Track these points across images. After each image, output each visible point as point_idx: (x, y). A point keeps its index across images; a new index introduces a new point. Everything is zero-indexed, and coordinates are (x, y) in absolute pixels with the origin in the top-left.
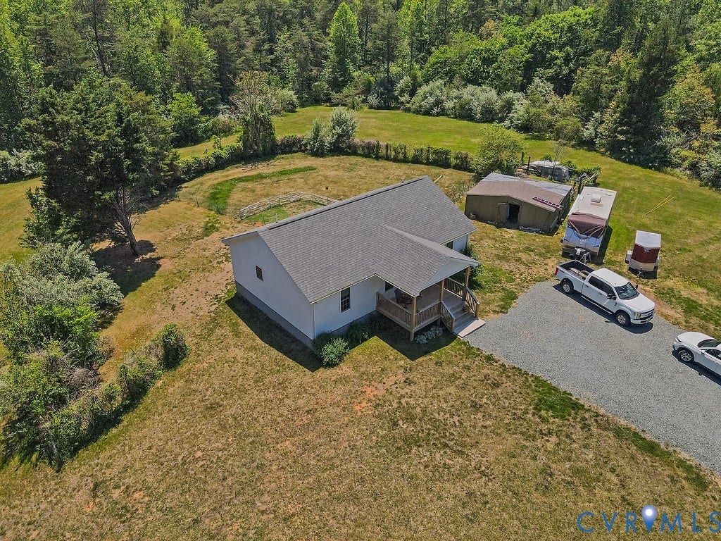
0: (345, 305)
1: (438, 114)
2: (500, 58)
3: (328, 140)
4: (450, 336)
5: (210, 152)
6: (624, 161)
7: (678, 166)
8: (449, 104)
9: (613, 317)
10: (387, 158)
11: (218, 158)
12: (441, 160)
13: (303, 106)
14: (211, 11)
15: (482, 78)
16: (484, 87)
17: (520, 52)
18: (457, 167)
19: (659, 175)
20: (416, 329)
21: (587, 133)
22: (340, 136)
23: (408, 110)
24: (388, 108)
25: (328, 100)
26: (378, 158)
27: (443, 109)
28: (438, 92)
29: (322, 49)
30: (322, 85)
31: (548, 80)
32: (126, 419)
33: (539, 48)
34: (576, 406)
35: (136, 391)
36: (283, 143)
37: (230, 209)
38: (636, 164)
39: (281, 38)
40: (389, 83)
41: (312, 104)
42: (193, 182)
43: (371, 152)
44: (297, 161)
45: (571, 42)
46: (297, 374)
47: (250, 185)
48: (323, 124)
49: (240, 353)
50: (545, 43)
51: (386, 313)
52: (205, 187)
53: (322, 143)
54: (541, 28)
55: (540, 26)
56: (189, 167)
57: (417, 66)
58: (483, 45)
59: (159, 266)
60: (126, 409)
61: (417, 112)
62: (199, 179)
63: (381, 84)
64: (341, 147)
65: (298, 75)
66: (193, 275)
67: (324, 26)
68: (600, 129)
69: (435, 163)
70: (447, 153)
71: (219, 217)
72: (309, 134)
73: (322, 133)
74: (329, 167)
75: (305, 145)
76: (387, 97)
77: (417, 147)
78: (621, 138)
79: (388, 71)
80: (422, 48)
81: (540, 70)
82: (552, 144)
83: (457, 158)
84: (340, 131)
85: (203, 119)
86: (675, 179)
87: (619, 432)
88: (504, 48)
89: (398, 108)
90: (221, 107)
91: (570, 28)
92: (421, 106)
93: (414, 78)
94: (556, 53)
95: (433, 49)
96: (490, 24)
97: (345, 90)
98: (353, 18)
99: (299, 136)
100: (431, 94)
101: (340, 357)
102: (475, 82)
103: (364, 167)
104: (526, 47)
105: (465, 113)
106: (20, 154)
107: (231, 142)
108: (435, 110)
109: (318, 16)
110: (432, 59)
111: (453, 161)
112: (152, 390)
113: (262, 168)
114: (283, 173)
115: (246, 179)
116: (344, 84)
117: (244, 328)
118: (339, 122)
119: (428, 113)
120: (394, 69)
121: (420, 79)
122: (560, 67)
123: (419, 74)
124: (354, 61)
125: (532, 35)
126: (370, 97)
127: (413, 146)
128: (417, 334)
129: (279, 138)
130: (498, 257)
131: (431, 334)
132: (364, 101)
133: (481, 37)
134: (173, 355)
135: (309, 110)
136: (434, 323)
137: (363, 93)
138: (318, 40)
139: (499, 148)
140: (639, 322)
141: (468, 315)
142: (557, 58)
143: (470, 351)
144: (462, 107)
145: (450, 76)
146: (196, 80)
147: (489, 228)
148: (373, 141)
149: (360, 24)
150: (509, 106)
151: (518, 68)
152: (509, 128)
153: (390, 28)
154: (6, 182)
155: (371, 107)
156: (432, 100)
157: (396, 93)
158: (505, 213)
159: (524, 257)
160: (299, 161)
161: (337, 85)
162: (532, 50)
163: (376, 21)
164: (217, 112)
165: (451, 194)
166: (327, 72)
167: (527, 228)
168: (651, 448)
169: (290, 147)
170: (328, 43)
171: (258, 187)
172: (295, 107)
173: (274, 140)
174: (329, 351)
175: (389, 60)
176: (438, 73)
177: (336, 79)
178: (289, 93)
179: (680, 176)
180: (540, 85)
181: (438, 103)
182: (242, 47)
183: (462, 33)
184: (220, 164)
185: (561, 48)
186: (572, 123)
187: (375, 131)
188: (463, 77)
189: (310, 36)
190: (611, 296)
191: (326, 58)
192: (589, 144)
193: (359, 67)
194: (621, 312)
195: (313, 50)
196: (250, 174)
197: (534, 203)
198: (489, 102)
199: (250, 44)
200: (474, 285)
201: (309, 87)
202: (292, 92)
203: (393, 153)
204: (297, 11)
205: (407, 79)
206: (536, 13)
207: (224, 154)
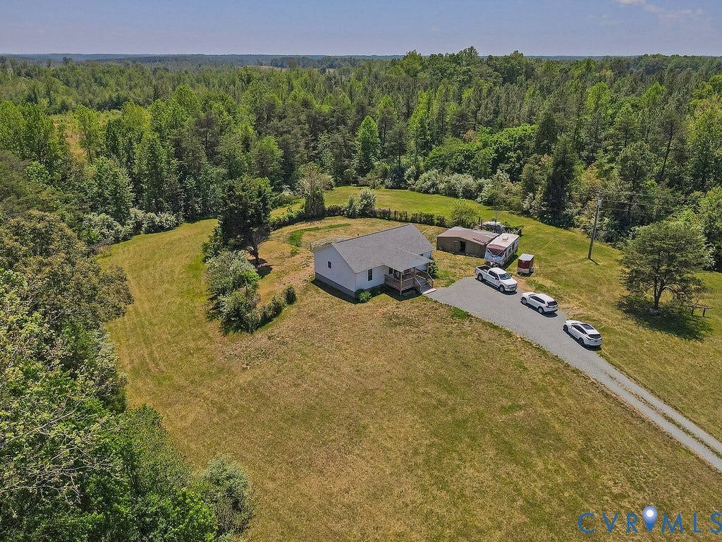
0: (370, 278)
1: (434, 193)
2: (476, 156)
3: (358, 208)
4: (419, 294)
5: (286, 214)
6: (545, 223)
7: (578, 227)
8: (441, 186)
9: (498, 289)
10: (395, 220)
11: (290, 218)
12: (429, 221)
13: (337, 186)
14: (279, 124)
15: (465, 169)
16: (465, 175)
17: (490, 153)
18: (438, 225)
19: (565, 232)
20: (402, 289)
21: (526, 205)
22: (366, 206)
23: (413, 190)
24: (400, 188)
25: (356, 182)
26: (389, 219)
27: (437, 189)
28: (434, 178)
29: (352, 146)
30: (352, 171)
31: (506, 171)
32: (275, 320)
33: (501, 151)
34: (469, 316)
35: (277, 310)
36: (329, 210)
37: (303, 244)
38: (553, 225)
39: (322, 138)
40: (400, 171)
41: (344, 185)
42: (276, 231)
43: (385, 215)
44: (339, 221)
45: (521, 148)
46: (348, 306)
47: (312, 233)
48: (355, 199)
49: (321, 299)
50: (504, 147)
51: (390, 284)
52: (285, 233)
53: (354, 210)
54: (503, 137)
55: (502, 136)
56: (274, 223)
57: (420, 158)
58: (465, 146)
59: (271, 269)
60: (275, 316)
61: (419, 191)
62: (280, 230)
63: (395, 171)
64: (367, 212)
65: (334, 164)
66: (291, 272)
67: (353, 130)
68: (533, 204)
69: (425, 223)
70: (432, 216)
71: (298, 248)
72: (346, 204)
73: (354, 204)
74: (358, 224)
75: (343, 211)
76: (398, 181)
77: (413, 213)
78: (544, 209)
79: (399, 162)
80: (425, 147)
81: (501, 165)
82: (505, 213)
83: (438, 220)
84: (365, 203)
85: (274, 194)
86: (574, 234)
87: (484, 323)
88: (479, 149)
89: (406, 188)
90: (284, 186)
91: (520, 139)
92: (422, 187)
93: (418, 167)
94: (511, 154)
95: (434, 146)
96: (471, 132)
97: (368, 175)
98: (375, 125)
99: (339, 205)
100: (429, 179)
101: (368, 299)
102: (460, 172)
103: (381, 224)
104: (493, 149)
105: (452, 193)
106: (162, 215)
107: (297, 208)
108: (432, 190)
109: (350, 123)
110: (431, 155)
111: (436, 221)
112: (283, 311)
113: (317, 224)
114: (331, 227)
115: (310, 230)
116: (368, 171)
117: (321, 290)
118: (365, 197)
119: (426, 192)
120: (404, 160)
121: (422, 168)
122: (514, 163)
123: (422, 164)
124: (375, 154)
125: (497, 141)
126: (386, 180)
127: (411, 212)
128: (403, 292)
129: (327, 206)
130: (451, 267)
131: (410, 292)
132: (382, 183)
133: (464, 141)
134: (291, 298)
135: (342, 190)
136: (412, 289)
137: (381, 177)
138: (349, 140)
139: (461, 213)
140: (508, 290)
141: (428, 287)
142: (513, 157)
143: (427, 299)
144: (450, 188)
145: (443, 165)
146: (270, 169)
147: (449, 255)
148: (387, 209)
149: (380, 128)
150: (480, 188)
151: (489, 163)
152: (480, 203)
153: (401, 134)
154: (153, 233)
155: (387, 187)
156: (429, 183)
157: (405, 178)
158: (458, 247)
159: (464, 267)
160: (339, 220)
161: (362, 171)
162: (497, 151)
163: (391, 129)
164: (281, 190)
165: (430, 239)
166: (355, 162)
167: (470, 254)
168: (496, 327)
169: (334, 212)
170: (357, 142)
171: (318, 234)
172: (332, 187)
173: (324, 208)
174: (363, 296)
175: (400, 155)
176: (435, 164)
177: (362, 167)
178: (328, 177)
179: (577, 233)
180: (502, 175)
181: (433, 185)
182: (298, 146)
183: (450, 138)
184: (292, 221)
185: (515, 151)
186: (517, 199)
187: (388, 204)
188: (451, 168)
189: (344, 137)
190: (497, 279)
191: (355, 152)
192: (526, 213)
193: (379, 158)
194: (501, 286)
195: (345, 146)
196: (311, 227)
197: (473, 240)
198: (467, 185)
199: (302, 143)
200: (434, 277)
201: (342, 173)
202: (330, 177)
203: (399, 216)
204: (334, 120)
205: (413, 168)
206: (501, 126)
207: (294, 215)
